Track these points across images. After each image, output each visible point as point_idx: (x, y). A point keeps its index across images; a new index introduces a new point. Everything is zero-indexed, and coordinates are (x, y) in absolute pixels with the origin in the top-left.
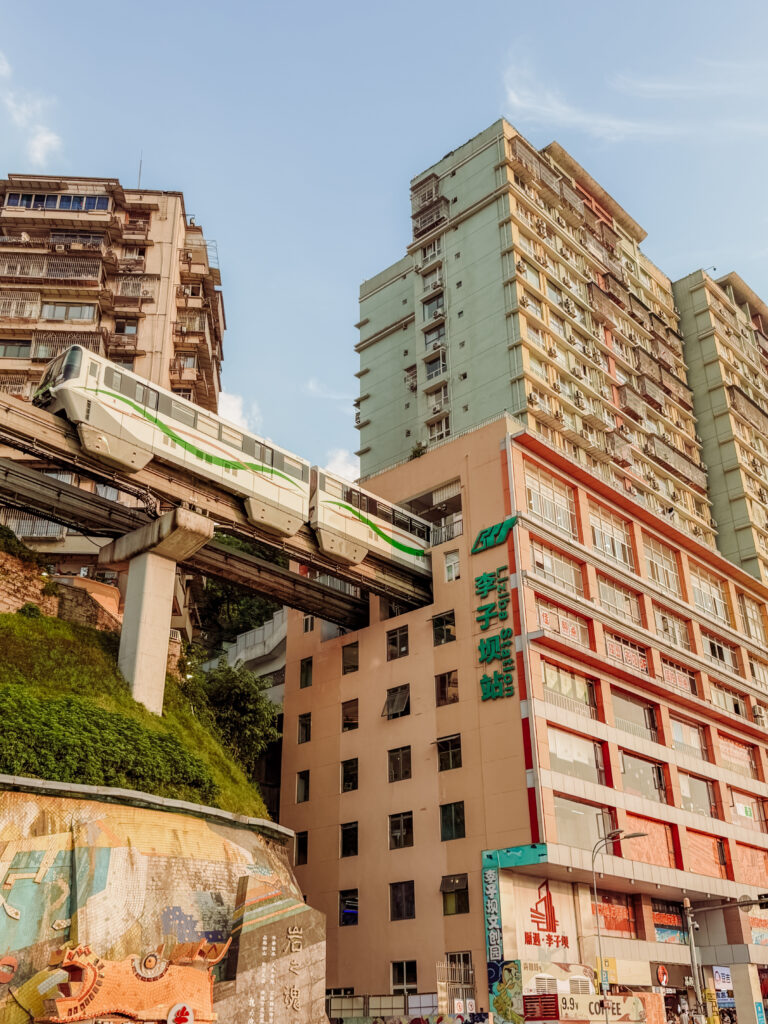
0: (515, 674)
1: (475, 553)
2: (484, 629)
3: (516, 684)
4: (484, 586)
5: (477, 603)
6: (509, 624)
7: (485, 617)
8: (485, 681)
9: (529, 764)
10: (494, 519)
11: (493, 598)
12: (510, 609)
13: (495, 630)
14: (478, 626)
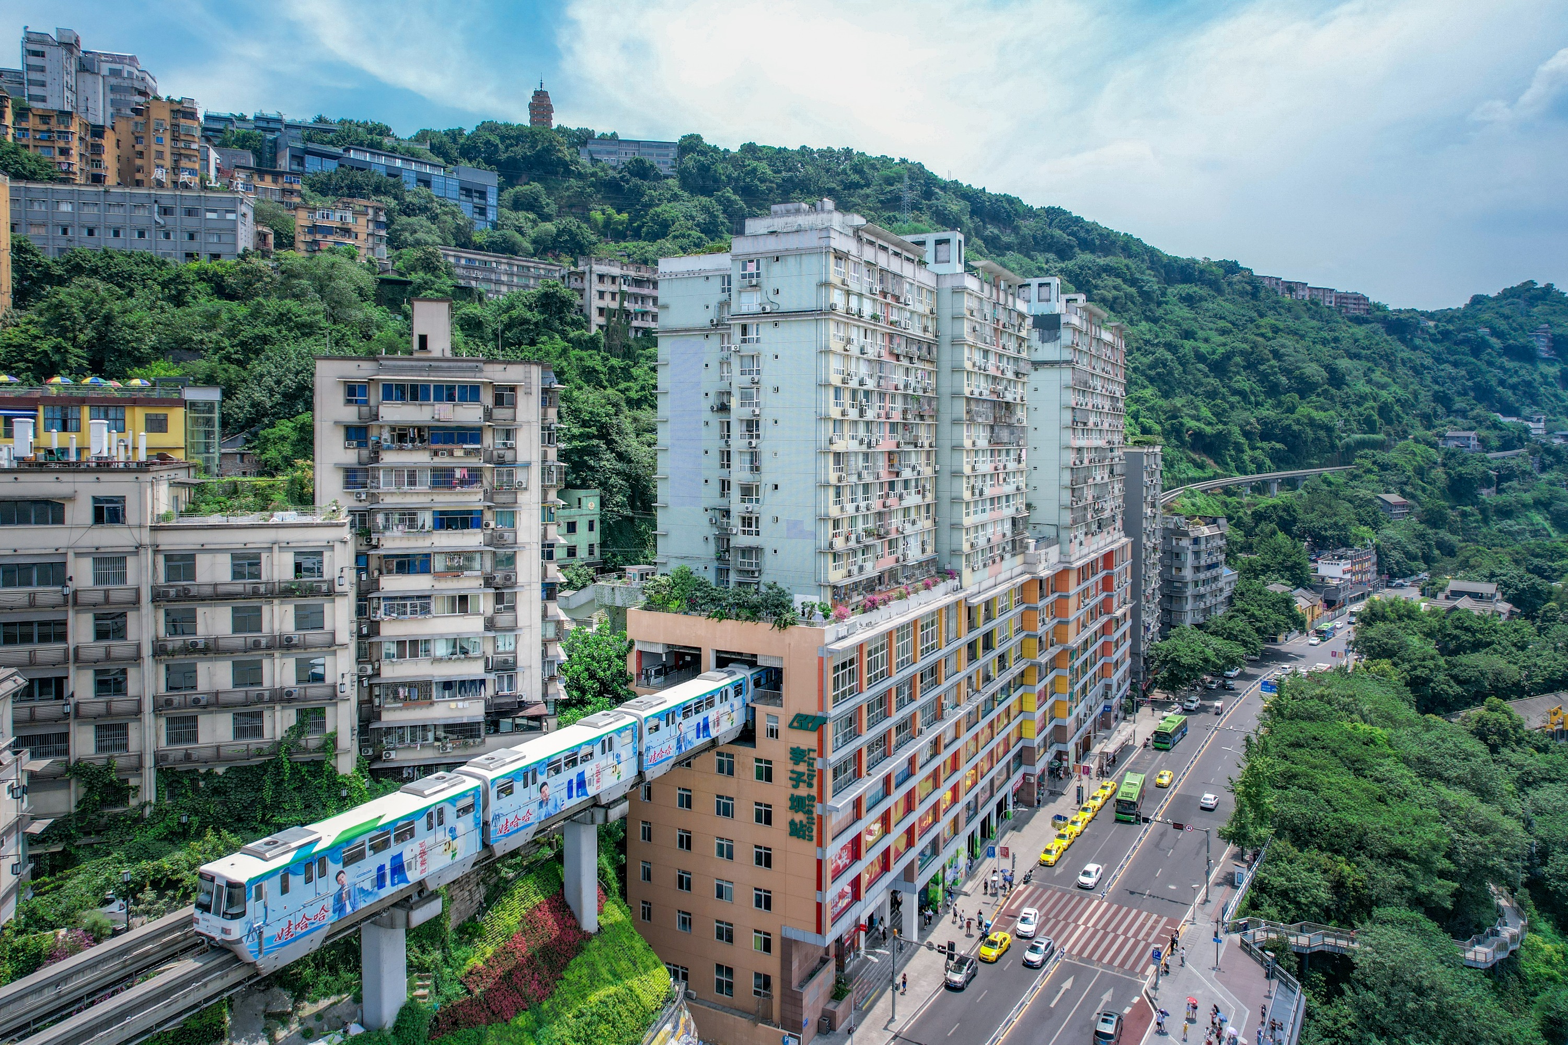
0: (815, 828)
1: (791, 726)
2: (795, 787)
3: (815, 833)
4: (797, 755)
5: (791, 766)
6: (814, 792)
7: (797, 779)
8: (792, 823)
9: (819, 887)
10: (811, 709)
11: (802, 768)
12: (815, 782)
13: (803, 791)
14: (790, 783)
